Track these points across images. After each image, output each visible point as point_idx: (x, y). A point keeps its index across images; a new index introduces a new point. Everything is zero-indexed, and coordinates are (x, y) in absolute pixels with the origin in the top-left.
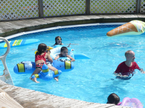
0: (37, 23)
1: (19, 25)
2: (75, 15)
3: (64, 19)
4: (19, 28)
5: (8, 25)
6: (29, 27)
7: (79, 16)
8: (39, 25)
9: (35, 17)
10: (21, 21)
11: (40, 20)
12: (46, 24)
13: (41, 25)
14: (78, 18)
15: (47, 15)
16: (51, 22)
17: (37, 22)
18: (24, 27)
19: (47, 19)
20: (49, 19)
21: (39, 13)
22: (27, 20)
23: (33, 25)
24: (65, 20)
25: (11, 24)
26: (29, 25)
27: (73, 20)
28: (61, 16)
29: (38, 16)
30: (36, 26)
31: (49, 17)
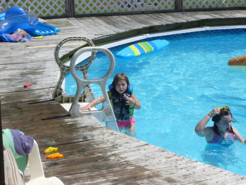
0: (170, 19)
1: (141, 22)
2: (235, 8)
3: (215, 15)
4: (141, 27)
5: (124, 21)
6: (156, 26)
7: (242, 11)
8: (173, 24)
9: (168, 9)
10: (145, 16)
11: (176, 14)
12: (185, 21)
13: (177, 23)
14: (239, 13)
15: (187, 7)
16: (193, 19)
17: (171, 17)
18: (148, 26)
19: (188, 13)
20: (190, 14)
21: (175, 3)
22: (156, 14)
23: (164, 23)
24: (218, 16)
25: (129, 19)
26: (156, 23)
27: (230, 17)
28: (211, 9)
29: (173, 8)
30: (168, 25)
31: (191, 10)
